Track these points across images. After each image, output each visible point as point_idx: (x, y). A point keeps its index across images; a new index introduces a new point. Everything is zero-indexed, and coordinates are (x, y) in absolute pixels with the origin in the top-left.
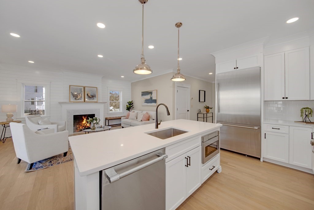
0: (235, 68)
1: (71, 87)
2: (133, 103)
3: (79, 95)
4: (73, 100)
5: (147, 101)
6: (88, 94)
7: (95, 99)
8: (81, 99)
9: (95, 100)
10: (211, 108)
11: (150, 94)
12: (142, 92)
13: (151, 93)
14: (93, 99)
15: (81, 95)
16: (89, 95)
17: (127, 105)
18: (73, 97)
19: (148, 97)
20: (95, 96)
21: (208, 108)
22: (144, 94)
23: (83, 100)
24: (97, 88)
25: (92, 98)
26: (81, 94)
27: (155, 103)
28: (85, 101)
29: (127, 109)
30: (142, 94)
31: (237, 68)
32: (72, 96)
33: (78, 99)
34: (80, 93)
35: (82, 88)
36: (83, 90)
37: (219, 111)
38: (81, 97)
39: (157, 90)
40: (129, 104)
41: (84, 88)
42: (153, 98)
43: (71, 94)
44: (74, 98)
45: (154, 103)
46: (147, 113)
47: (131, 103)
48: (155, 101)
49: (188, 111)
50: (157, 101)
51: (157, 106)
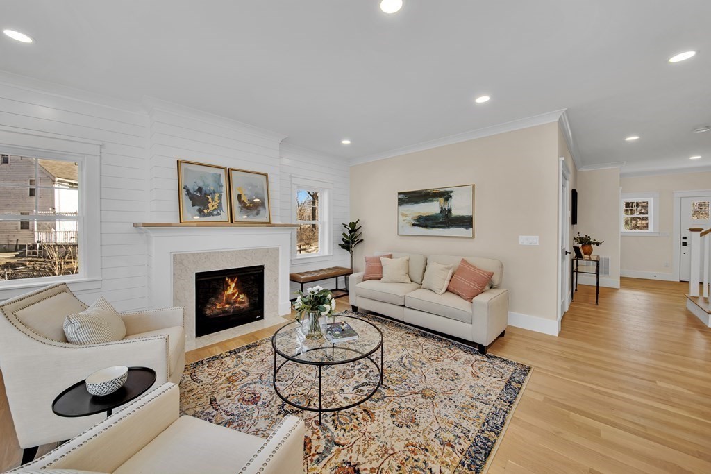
1: (183, 166)
2: (359, 228)
3: (213, 199)
4: (192, 214)
5: (425, 222)
6: (239, 196)
7: (262, 212)
8: (219, 214)
9: (262, 218)
10: (597, 244)
11: (442, 200)
12: (399, 194)
13: (445, 195)
14: (257, 214)
15: (220, 198)
16: (243, 198)
17: (344, 234)
18: (193, 205)
19: (432, 208)
20: (262, 204)
21: (585, 242)
22: (409, 198)
23: (225, 217)
24: (266, 175)
25: (255, 212)
26: (217, 195)
27: (467, 228)
28: (232, 222)
29: (343, 247)
30: (399, 199)
32: (186, 202)
33: (210, 214)
34: (214, 193)
35: (222, 172)
36: (223, 181)
38: (220, 205)
39: (473, 185)
40: (350, 232)
41: (229, 172)
42: (455, 213)
43: (183, 192)
44: (197, 207)
45: (463, 229)
46: (463, 261)
47: (354, 228)
48: (467, 222)
49: (567, 253)
50: (476, 222)
51: (473, 237)
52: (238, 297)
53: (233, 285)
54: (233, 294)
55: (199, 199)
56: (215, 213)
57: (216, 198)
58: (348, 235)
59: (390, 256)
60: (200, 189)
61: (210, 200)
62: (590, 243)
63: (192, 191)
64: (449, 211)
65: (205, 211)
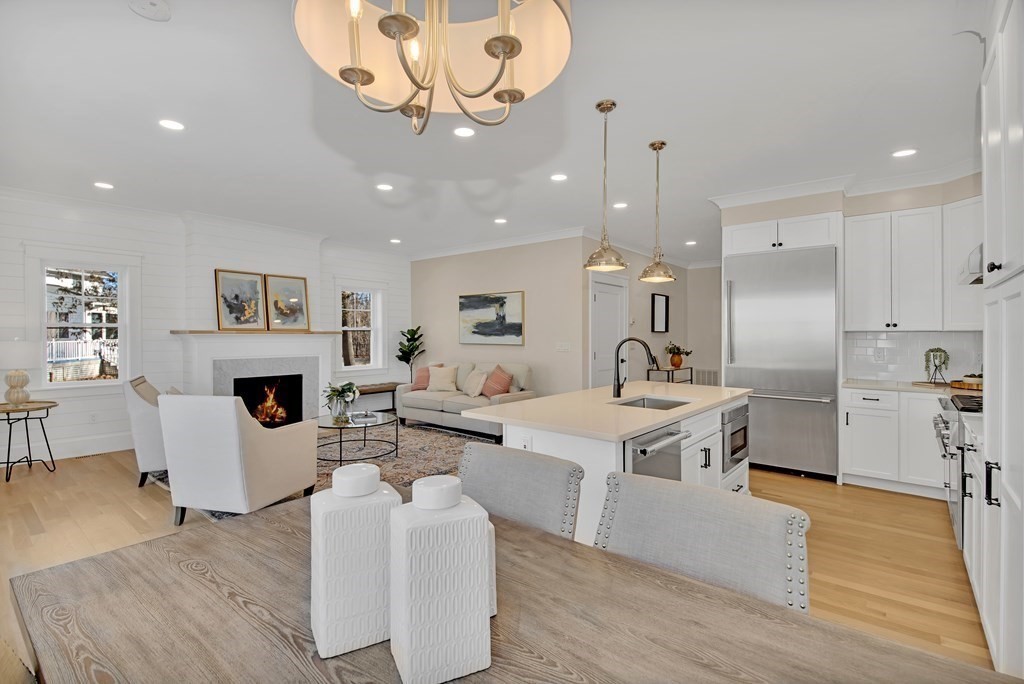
0: (774, 245)
1: (220, 274)
2: (421, 336)
3: (249, 306)
4: (228, 320)
5: (483, 329)
6: (276, 303)
7: (300, 318)
8: (255, 321)
9: (301, 325)
10: (687, 354)
11: (497, 305)
12: (461, 297)
13: (500, 301)
14: (295, 321)
15: (256, 305)
16: (280, 305)
17: (401, 344)
18: (231, 313)
19: (489, 314)
20: (301, 310)
21: (675, 352)
22: (469, 302)
23: (261, 324)
24: (305, 279)
25: (292, 318)
26: (253, 302)
27: (518, 336)
28: (268, 329)
29: (400, 358)
30: (460, 303)
31: (780, 244)
32: (224, 310)
33: (247, 321)
34: (251, 300)
35: (259, 280)
36: (260, 287)
37: (732, 359)
38: (256, 312)
39: (523, 292)
40: (408, 340)
41: (265, 278)
42: (509, 320)
43: (221, 300)
44: (234, 315)
45: (514, 337)
46: (499, 367)
47: (413, 336)
48: (517, 329)
50: (526, 329)
51: (523, 345)
52: (277, 410)
53: (272, 396)
54: (272, 407)
55: (236, 307)
56: (252, 320)
57: (253, 305)
58: (407, 344)
59: (441, 366)
60: (237, 297)
61: (246, 307)
63: (229, 299)
64: (504, 317)
65: (242, 318)
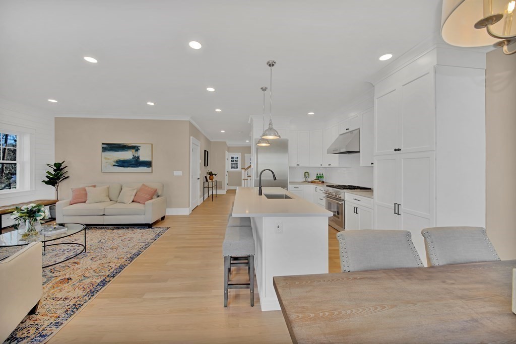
2: (65, 167)
5: (122, 164)
10: (215, 175)
11: (134, 151)
12: (103, 144)
13: (136, 148)
17: (48, 173)
19: (128, 155)
21: (211, 174)
22: (110, 147)
27: (148, 167)
29: (47, 183)
30: (103, 148)
39: (152, 144)
40: (55, 170)
42: (142, 159)
45: (146, 168)
46: (143, 185)
47: (58, 167)
48: (148, 164)
49: (198, 179)
50: (153, 164)
51: (152, 172)
58: (53, 173)
59: (95, 186)
62: (213, 175)
64: (138, 157)
